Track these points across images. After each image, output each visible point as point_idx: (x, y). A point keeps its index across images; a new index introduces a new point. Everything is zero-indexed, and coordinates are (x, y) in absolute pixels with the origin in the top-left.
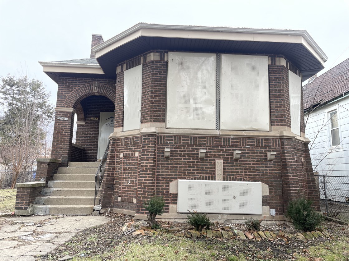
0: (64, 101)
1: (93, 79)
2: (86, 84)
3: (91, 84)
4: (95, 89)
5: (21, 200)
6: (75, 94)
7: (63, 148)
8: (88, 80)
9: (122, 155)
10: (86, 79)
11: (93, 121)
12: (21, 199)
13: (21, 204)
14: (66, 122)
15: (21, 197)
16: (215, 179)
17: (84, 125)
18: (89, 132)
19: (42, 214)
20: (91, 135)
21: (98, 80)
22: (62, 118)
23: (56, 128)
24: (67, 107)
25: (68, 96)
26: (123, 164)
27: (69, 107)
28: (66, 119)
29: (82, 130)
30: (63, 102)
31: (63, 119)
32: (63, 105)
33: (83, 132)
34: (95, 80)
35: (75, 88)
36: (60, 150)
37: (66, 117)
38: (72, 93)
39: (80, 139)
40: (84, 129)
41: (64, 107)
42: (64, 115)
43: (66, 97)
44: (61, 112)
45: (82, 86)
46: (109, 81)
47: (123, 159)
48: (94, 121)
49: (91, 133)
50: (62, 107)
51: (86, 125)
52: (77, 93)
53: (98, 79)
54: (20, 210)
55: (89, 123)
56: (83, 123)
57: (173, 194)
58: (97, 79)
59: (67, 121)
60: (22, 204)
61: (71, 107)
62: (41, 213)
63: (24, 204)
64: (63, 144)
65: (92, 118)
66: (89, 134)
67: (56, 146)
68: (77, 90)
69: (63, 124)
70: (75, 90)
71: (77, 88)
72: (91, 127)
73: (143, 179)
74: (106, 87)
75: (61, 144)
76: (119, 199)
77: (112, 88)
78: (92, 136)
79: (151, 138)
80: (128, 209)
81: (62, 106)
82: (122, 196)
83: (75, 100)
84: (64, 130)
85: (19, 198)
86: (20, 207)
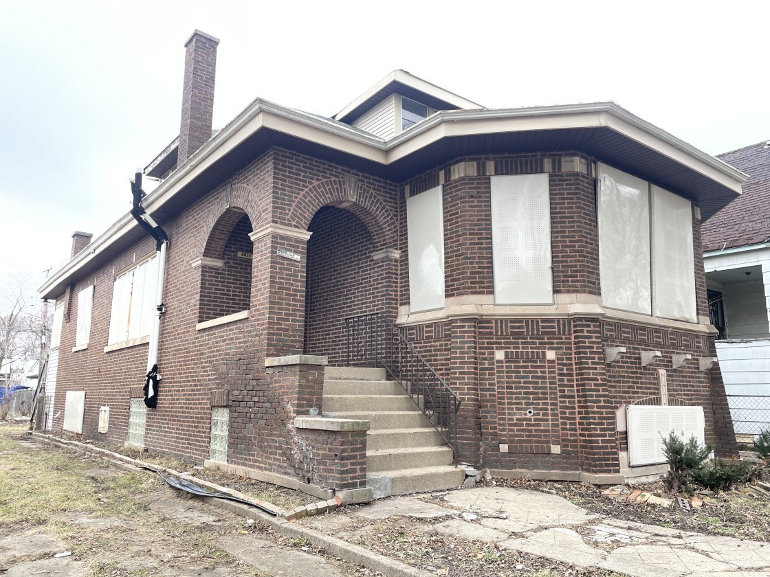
0: (289, 210)
1: (346, 168)
2: (333, 178)
3: (342, 180)
4: (350, 194)
5: (352, 464)
6: (311, 197)
7: (293, 331)
8: (335, 167)
9: (500, 355)
10: (332, 166)
11: (240, 260)
12: (351, 461)
13: (351, 475)
14: (296, 264)
15: (351, 456)
16: (660, 404)
17: (219, 269)
18: (231, 287)
19: (381, 495)
20: (236, 296)
21: (354, 174)
22: (288, 253)
23: (275, 278)
24: (295, 226)
25: (297, 200)
26: (505, 374)
27: (299, 228)
28: (297, 257)
29: (216, 281)
30: (287, 212)
31: (290, 257)
32: (288, 220)
33: (218, 285)
34: (349, 172)
35: (310, 183)
36: (285, 335)
37: (296, 252)
38: (304, 192)
39: (209, 305)
40: (219, 279)
41: (290, 225)
42: (291, 246)
43: (294, 201)
44: (283, 238)
45: (324, 180)
46: (374, 180)
47: (505, 364)
48: (244, 261)
49: (235, 292)
50: (286, 224)
51: (224, 270)
52: (315, 195)
53: (355, 171)
54: (352, 490)
55: (231, 264)
56: (219, 264)
57: (621, 433)
58: (352, 171)
59: (297, 262)
60: (354, 475)
61: (305, 228)
62: (379, 493)
63: (357, 474)
64: (293, 320)
65: (240, 254)
66: (231, 293)
67: (277, 323)
68: (314, 187)
69: (290, 270)
70: (310, 186)
71: (315, 183)
72: (237, 276)
73: (595, 405)
74: (370, 193)
75: (288, 320)
76: (504, 448)
77: (380, 198)
78: (239, 300)
79: (592, 324)
80: (535, 468)
81: (286, 222)
82: (512, 442)
83: (311, 213)
84: (292, 285)
85: (347, 460)
86: (351, 481)
